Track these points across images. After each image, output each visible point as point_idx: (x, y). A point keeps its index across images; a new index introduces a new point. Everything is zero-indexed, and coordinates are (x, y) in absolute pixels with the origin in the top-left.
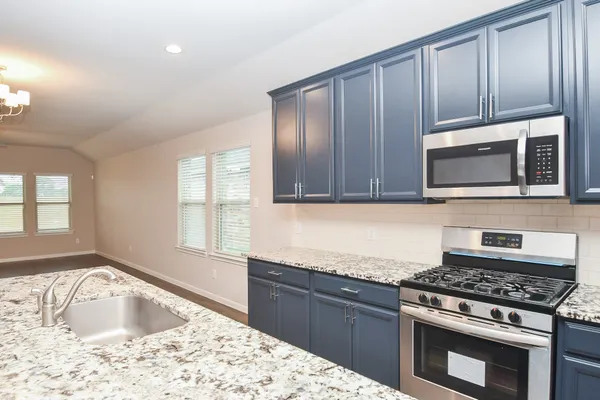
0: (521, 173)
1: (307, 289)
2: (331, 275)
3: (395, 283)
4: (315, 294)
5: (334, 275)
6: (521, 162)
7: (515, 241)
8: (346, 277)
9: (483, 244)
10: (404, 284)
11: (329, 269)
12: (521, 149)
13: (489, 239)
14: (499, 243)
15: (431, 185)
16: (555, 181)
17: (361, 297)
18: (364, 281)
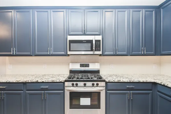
0: (94, 48)
1: (22, 90)
2: (36, 83)
3: (63, 81)
4: (27, 92)
5: (37, 82)
6: (94, 46)
7: (87, 66)
8: (43, 82)
9: (80, 67)
10: (66, 81)
11: (34, 81)
12: (94, 42)
13: (82, 65)
14: (84, 66)
15: (70, 50)
16: (100, 51)
17: (49, 88)
18: (51, 82)
